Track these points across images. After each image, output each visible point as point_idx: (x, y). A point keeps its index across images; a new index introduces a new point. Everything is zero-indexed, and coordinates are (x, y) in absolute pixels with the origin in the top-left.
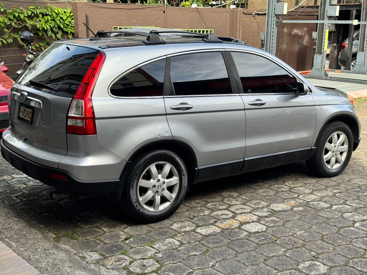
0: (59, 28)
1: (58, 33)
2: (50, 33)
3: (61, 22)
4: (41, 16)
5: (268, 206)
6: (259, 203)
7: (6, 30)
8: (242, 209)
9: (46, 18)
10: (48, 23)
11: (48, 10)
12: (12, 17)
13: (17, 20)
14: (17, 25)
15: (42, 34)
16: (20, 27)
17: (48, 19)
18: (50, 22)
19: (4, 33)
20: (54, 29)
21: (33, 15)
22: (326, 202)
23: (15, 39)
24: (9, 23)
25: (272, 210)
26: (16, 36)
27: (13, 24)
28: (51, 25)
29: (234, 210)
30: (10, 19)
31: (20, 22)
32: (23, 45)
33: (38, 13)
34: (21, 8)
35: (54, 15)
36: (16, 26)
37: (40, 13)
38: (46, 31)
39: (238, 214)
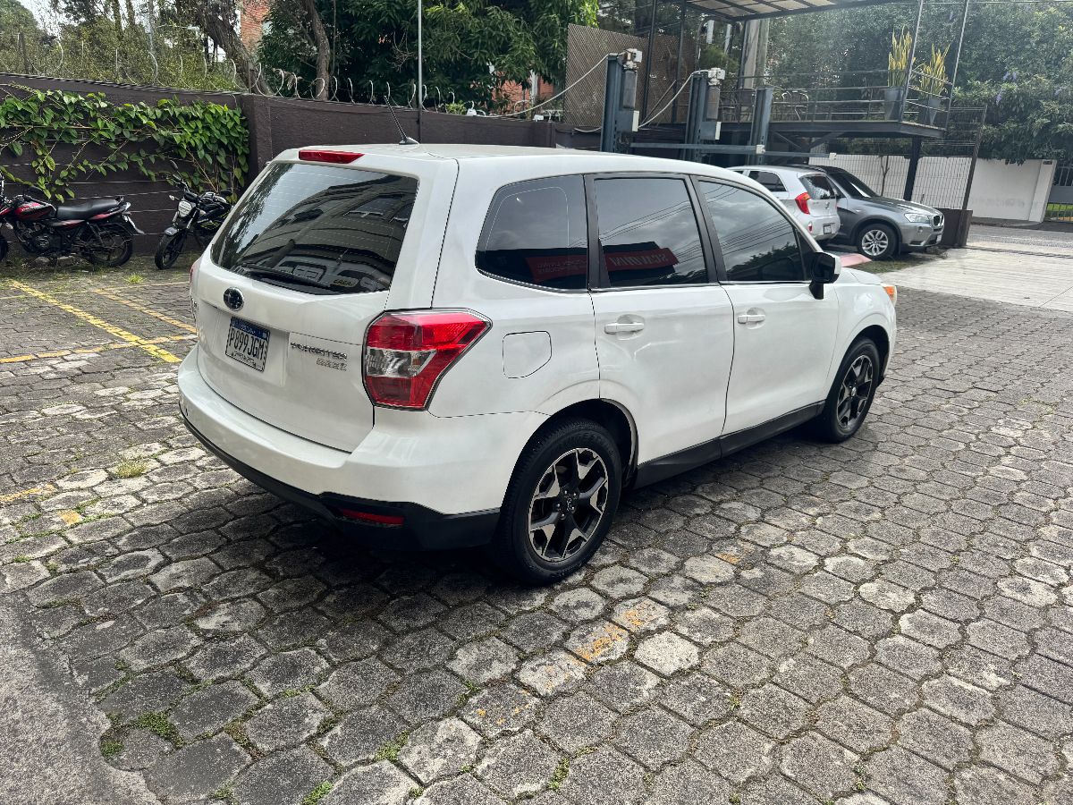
0: (221, 144)
1: (218, 155)
2: (201, 153)
3: (222, 133)
4: (182, 120)
5: (680, 567)
6: (657, 559)
7: (113, 146)
8: (621, 580)
9: (193, 125)
10: (198, 135)
11: (196, 109)
12: (122, 120)
13: (135, 127)
14: (135, 136)
15: (187, 154)
16: (142, 140)
17: (197, 127)
18: (201, 132)
19: (110, 152)
20: (210, 147)
21: (165, 118)
22: (803, 548)
23: (132, 164)
24: (118, 132)
25: (695, 580)
26: (134, 158)
27: (127, 135)
28: (203, 139)
29: (605, 588)
30: (120, 125)
31: (140, 130)
32: (150, 176)
33: (177, 114)
34: (142, 104)
35: (209, 119)
36: (133, 139)
37: (181, 114)
38: (194, 149)
39: (617, 601)
